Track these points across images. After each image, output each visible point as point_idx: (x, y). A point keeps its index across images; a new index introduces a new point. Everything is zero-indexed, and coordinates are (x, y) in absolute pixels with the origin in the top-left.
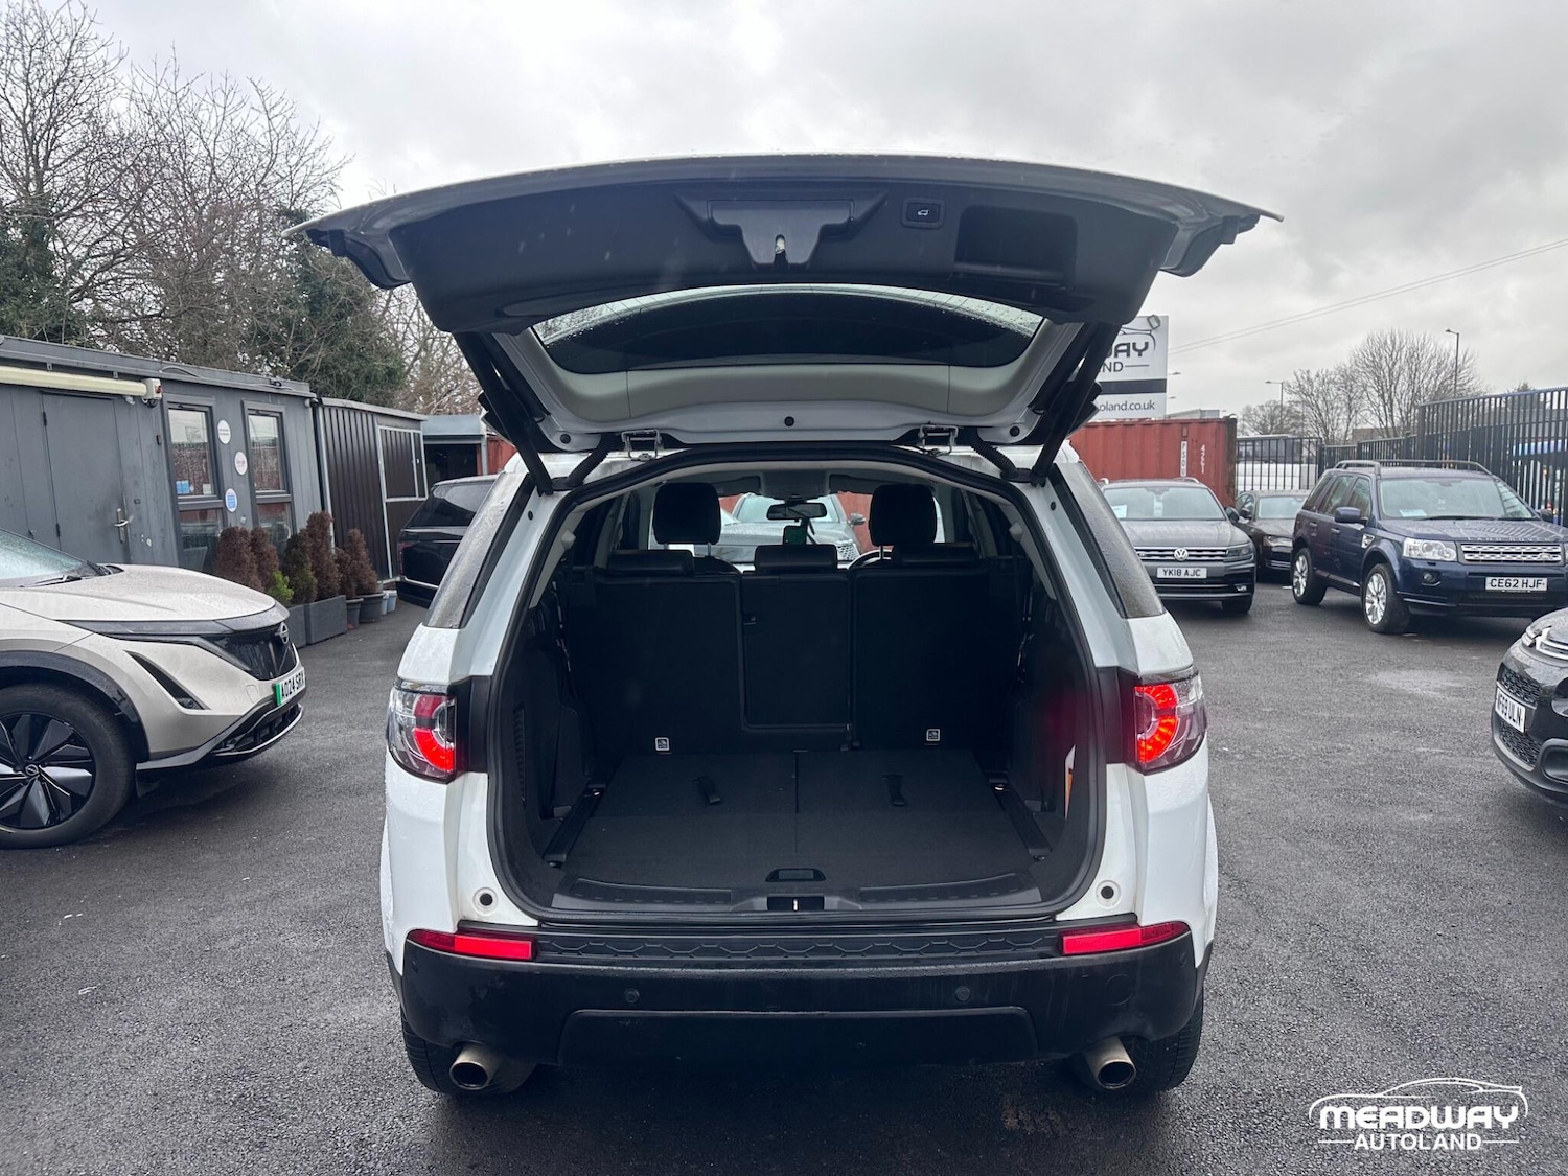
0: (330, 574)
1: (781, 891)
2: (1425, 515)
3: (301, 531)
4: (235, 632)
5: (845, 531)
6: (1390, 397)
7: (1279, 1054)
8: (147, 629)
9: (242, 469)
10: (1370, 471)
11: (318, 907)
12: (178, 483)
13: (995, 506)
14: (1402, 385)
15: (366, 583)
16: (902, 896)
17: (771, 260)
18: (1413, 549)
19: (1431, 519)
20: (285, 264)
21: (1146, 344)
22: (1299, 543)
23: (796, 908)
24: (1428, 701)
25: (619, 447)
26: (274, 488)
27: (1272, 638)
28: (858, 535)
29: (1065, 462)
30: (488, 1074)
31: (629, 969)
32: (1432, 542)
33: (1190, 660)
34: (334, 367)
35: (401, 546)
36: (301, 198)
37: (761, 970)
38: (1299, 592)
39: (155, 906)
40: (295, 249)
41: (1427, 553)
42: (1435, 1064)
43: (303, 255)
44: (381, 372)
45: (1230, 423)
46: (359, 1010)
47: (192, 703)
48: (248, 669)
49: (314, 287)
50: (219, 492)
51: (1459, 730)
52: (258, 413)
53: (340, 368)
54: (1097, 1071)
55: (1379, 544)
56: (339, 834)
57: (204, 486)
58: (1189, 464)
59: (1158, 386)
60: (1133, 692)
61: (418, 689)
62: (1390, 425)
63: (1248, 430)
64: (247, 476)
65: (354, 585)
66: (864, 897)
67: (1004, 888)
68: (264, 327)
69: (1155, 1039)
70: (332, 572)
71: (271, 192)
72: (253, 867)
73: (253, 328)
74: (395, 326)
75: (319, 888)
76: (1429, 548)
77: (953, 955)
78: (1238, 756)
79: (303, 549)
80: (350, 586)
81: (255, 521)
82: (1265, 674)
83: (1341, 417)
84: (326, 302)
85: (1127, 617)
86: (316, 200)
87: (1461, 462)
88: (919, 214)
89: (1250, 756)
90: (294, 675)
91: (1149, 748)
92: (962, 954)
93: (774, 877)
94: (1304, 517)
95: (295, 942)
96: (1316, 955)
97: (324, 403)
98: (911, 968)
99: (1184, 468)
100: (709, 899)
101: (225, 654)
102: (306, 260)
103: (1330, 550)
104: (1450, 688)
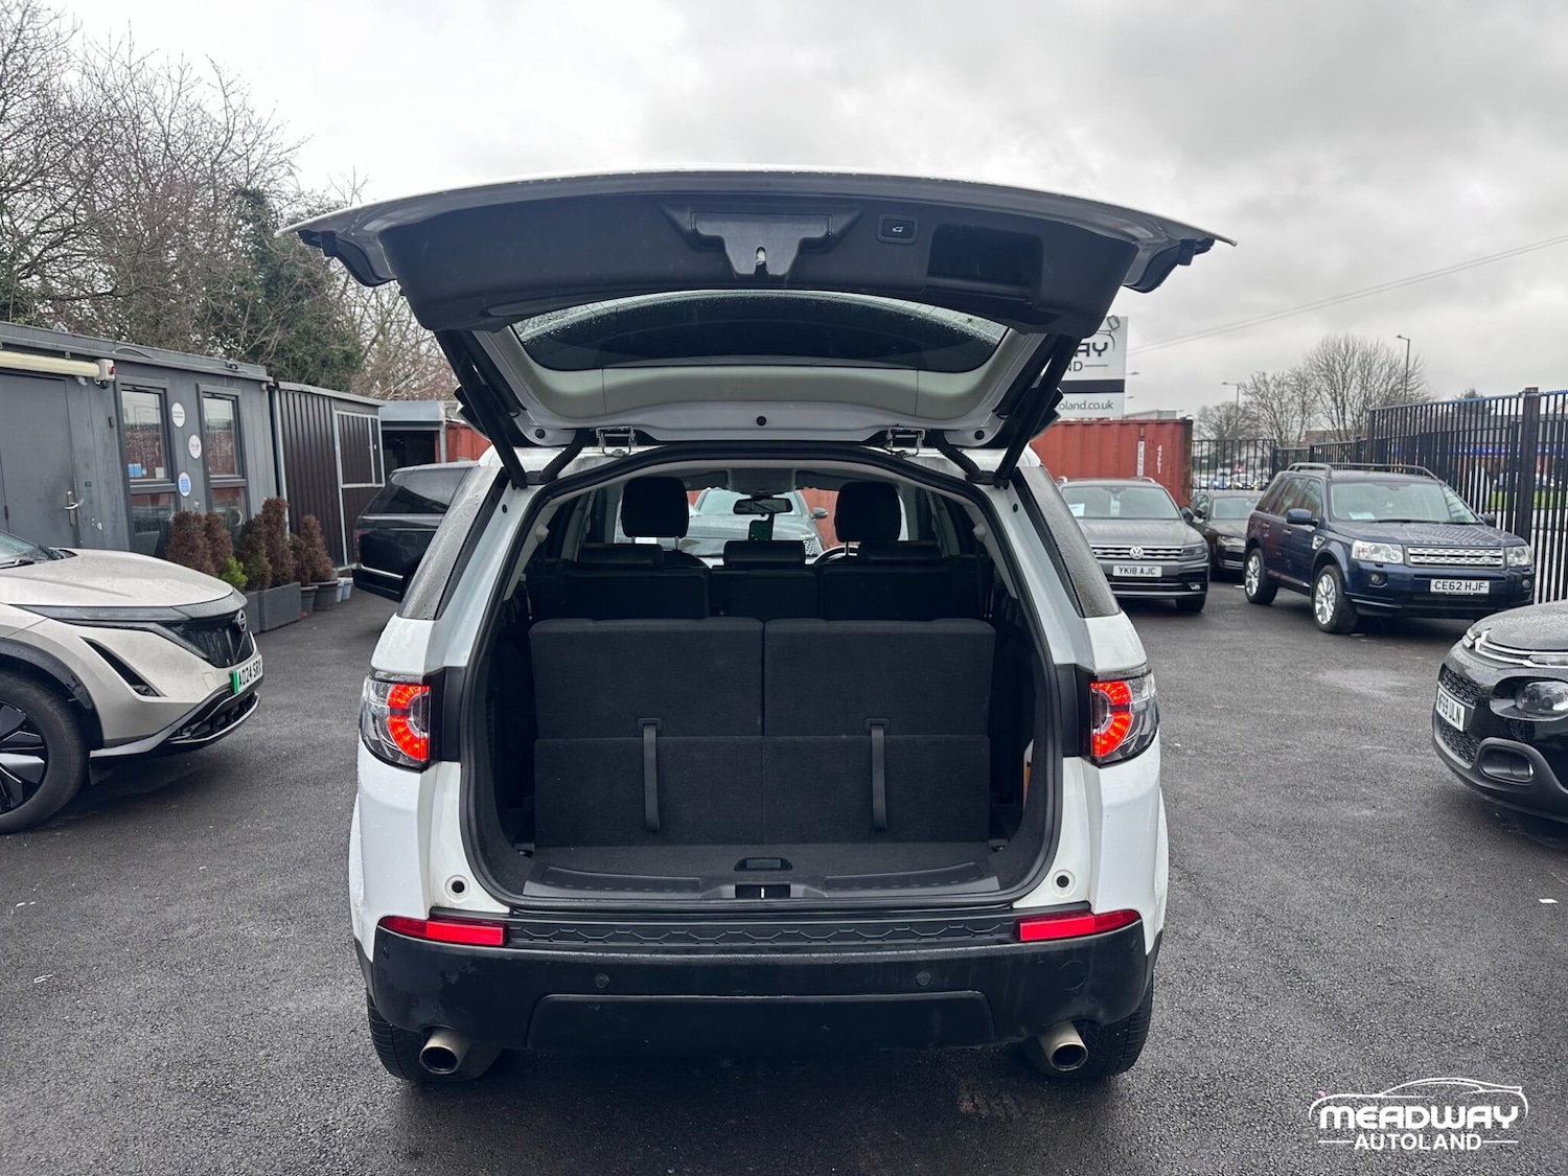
0: (285, 561)
1: (748, 879)
2: (1373, 518)
3: (257, 516)
4: (193, 619)
5: (808, 526)
6: (1342, 401)
7: (1225, 1040)
8: (102, 615)
9: (196, 453)
10: (1321, 474)
11: (277, 896)
12: (130, 466)
13: (960, 506)
14: (1354, 389)
15: (321, 570)
16: (867, 884)
17: (752, 271)
18: (1363, 551)
19: (1380, 522)
20: (241, 244)
21: (1106, 344)
22: (1252, 543)
23: (763, 896)
24: (1373, 700)
25: (594, 443)
26: (229, 473)
27: (1224, 636)
28: (819, 529)
29: (1028, 465)
30: (458, 1058)
31: (600, 954)
32: (1378, 545)
33: (1144, 658)
34: (290, 350)
35: (357, 533)
36: (259, 177)
37: (729, 956)
38: (1251, 591)
39: (110, 894)
40: (251, 229)
41: (1374, 555)
42: (1373, 1049)
43: (260, 236)
44: (338, 356)
45: (1186, 425)
46: (320, 999)
47: (148, 690)
48: (205, 656)
49: (271, 268)
50: (173, 475)
51: (1402, 728)
52: (214, 396)
53: (297, 351)
54: (1050, 1054)
55: (1329, 545)
56: (297, 824)
57: (157, 469)
58: (1146, 463)
59: (1116, 386)
60: (1089, 688)
61: (392, 679)
62: (1342, 428)
63: (1204, 431)
64: (201, 460)
65: (309, 573)
66: (829, 885)
67: (965, 876)
68: (218, 307)
69: (1106, 1023)
70: (287, 558)
71: (227, 170)
72: (209, 857)
73: (207, 309)
74: (353, 309)
75: (278, 878)
76: (1377, 550)
77: (913, 941)
78: (1189, 752)
79: (258, 535)
80: (305, 574)
81: (209, 506)
82: (1217, 672)
83: (1295, 419)
84: (283, 284)
85: (1084, 617)
86: (273, 179)
87: (1409, 466)
88: (894, 230)
89: (1200, 751)
90: (252, 663)
91: (1104, 742)
92: (923, 940)
93: (742, 866)
94: (1258, 518)
95: (254, 931)
96: (1261, 945)
97: (281, 387)
98: (873, 953)
99: (1141, 468)
100: (677, 887)
101: (182, 641)
102: (262, 241)
103: (1282, 551)
104: (1393, 688)
